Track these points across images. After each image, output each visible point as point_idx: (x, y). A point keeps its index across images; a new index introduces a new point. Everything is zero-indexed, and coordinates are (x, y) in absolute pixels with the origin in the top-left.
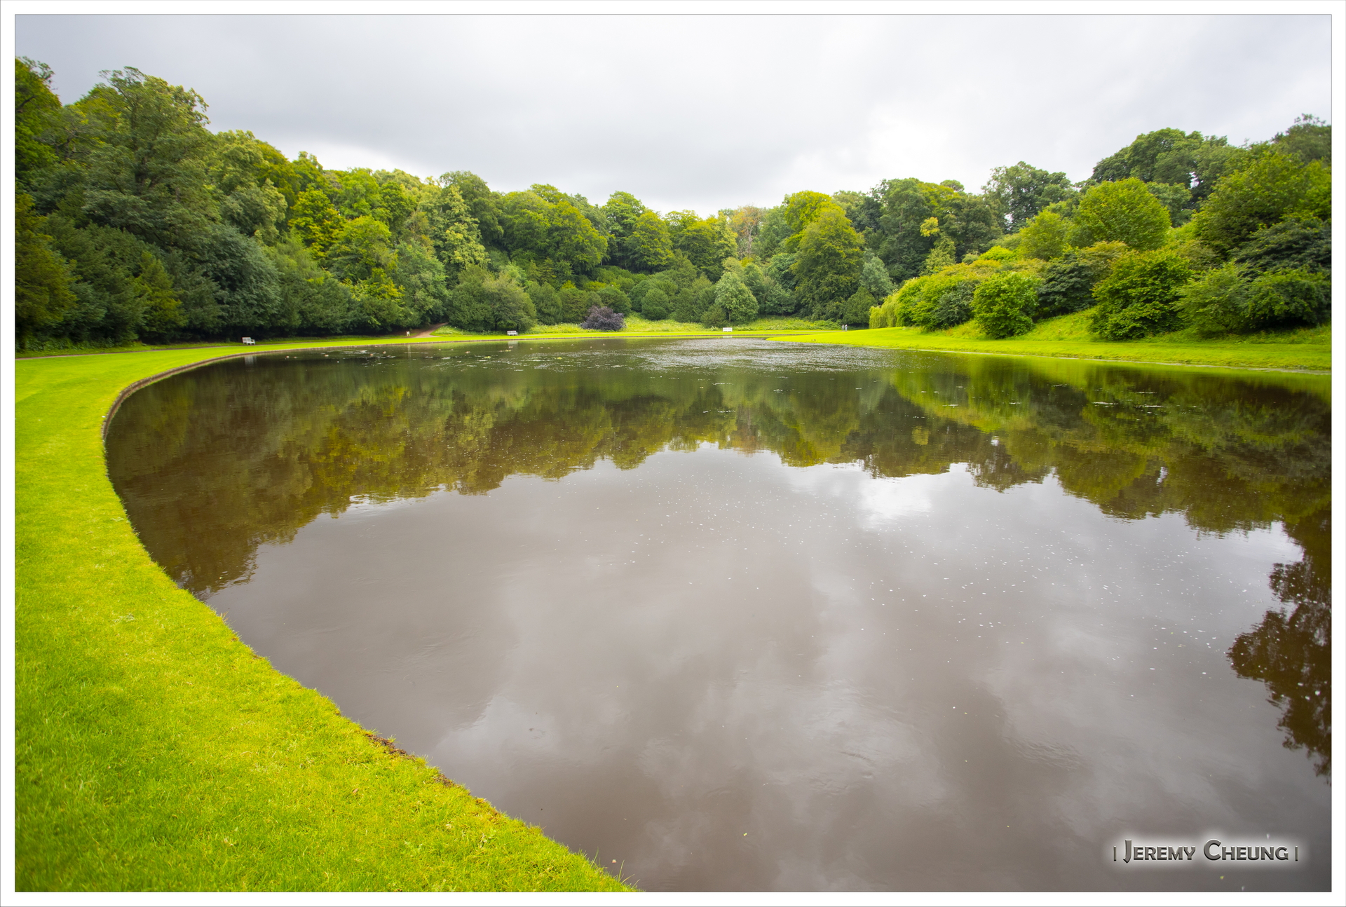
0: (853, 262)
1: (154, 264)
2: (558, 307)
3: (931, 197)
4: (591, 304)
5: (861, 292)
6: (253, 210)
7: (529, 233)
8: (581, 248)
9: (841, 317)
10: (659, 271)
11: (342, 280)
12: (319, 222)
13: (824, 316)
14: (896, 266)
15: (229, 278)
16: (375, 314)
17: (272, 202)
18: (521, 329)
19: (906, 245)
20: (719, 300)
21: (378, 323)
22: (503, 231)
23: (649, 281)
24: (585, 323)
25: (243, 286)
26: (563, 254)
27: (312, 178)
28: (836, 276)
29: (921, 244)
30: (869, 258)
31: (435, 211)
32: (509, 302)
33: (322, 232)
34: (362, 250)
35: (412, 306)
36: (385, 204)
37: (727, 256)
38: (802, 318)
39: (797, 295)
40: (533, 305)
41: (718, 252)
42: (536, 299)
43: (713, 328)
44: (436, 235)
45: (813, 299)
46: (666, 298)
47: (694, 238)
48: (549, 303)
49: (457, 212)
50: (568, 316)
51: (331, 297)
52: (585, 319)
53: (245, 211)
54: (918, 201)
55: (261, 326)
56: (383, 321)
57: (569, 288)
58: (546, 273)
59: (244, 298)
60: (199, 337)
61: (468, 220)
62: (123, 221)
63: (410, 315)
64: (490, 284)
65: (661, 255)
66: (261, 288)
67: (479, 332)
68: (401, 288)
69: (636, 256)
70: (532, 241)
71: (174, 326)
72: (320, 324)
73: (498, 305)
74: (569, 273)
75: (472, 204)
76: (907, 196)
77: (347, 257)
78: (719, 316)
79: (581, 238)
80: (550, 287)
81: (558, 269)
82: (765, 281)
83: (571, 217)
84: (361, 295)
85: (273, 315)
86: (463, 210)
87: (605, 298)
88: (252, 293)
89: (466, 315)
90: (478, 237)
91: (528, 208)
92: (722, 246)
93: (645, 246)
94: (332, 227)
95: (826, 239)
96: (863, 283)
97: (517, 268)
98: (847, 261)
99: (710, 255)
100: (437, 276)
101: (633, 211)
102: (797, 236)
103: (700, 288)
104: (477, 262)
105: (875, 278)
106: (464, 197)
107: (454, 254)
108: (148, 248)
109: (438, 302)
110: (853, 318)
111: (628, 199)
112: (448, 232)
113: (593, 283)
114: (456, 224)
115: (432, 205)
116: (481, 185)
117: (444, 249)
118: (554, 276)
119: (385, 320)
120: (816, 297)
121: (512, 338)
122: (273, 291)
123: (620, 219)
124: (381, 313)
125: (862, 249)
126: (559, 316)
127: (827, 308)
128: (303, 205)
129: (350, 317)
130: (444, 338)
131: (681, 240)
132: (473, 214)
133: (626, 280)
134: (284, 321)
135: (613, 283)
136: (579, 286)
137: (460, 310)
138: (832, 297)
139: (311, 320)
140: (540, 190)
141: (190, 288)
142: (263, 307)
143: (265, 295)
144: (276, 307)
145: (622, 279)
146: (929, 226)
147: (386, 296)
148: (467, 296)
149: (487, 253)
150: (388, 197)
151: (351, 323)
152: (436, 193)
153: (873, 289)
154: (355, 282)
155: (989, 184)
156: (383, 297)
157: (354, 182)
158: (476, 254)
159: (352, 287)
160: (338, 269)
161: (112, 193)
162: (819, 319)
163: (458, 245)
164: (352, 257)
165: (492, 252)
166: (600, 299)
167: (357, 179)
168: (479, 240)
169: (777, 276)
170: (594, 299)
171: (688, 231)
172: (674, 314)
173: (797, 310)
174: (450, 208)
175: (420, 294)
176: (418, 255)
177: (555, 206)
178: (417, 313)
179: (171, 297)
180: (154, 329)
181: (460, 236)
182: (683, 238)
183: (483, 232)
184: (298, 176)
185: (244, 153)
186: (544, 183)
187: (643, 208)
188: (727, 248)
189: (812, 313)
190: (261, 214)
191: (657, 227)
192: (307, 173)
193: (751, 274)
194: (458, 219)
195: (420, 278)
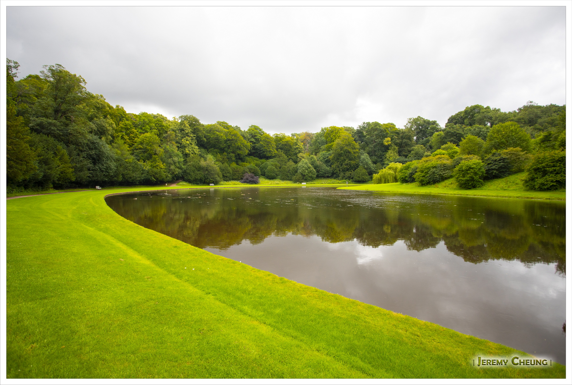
0: (356, 155)
1: (62, 152)
2: (230, 174)
3: (386, 129)
4: (244, 172)
5: (360, 167)
6: (101, 129)
7: (216, 142)
8: (239, 148)
9: (352, 178)
10: (271, 158)
11: (138, 160)
12: (128, 134)
13: (345, 178)
14: (373, 157)
15: (93, 159)
16: (154, 176)
17: (110, 125)
18: (216, 183)
19: (377, 149)
20: (300, 171)
21: (155, 180)
22: (206, 140)
23: (268, 163)
24: (242, 181)
25: (99, 163)
26: (231, 150)
27: (124, 116)
28: (349, 161)
29: (383, 148)
30: (362, 154)
31: (177, 131)
32: (211, 171)
33: (129, 139)
34: (149, 148)
35: (169, 173)
36: (156, 128)
37: (299, 152)
38: (334, 179)
39: (332, 169)
40: (221, 173)
41: (296, 151)
42: (222, 170)
43: (297, 183)
44: (177, 142)
45: (340, 171)
46: (276, 170)
47: (285, 145)
48: (227, 172)
49: (187, 132)
50: (234, 177)
51: (135, 169)
52: (242, 179)
53: (97, 129)
54: (382, 131)
55: (106, 181)
56: (157, 179)
57: (234, 165)
58: (224, 158)
59: (100, 168)
60: (78, 186)
61: (192, 135)
62: (49, 131)
63: (168, 176)
64: (203, 163)
65: (272, 152)
66: (108, 164)
67: (197, 184)
68: (164, 164)
69: (261, 152)
70: (218, 145)
71: (69, 181)
72: (130, 180)
73: (207, 172)
74: (234, 159)
75: (193, 129)
76: (377, 128)
77: (141, 150)
78: (300, 178)
79: (239, 144)
80: (227, 165)
81: (229, 157)
82: (318, 163)
83: (235, 135)
84: (148, 167)
85: (112, 176)
86: (189, 131)
87: (250, 169)
88: (103, 166)
89: (193, 176)
90: (195, 143)
91: (217, 131)
92: (297, 148)
93: (265, 148)
94: (133, 137)
95: (344, 146)
96: (361, 164)
97: (212, 156)
98: (353, 155)
99: (292, 152)
100: (180, 159)
101: (259, 133)
102: (330, 144)
103: (290, 166)
104: (195, 154)
105: (366, 162)
106: (190, 126)
107: (185, 150)
108: (60, 144)
109: (180, 171)
110: (358, 179)
111: (256, 128)
112: (183, 140)
113: (243, 163)
114: (186, 137)
115: (176, 129)
116: (197, 121)
117: (181, 148)
118: (227, 160)
119: (158, 178)
120: (341, 170)
121: (212, 187)
122: (113, 165)
123: (253, 136)
124: (156, 175)
125: (360, 150)
126: (231, 177)
127: (346, 175)
128: (121, 127)
129: (143, 177)
130: (182, 187)
131: (280, 146)
132: (194, 133)
133: (257, 162)
134: (115, 178)
135: (252, 163)
136: (237, 164)
137: (190, 175)
138: (348, 170)
139: (126, 178)
140: (220, 123)
141: (78, 163)
142: (108, 172)
143: (109, 167)
144: (113, 172)
145: (256, 162)
146: (387, 141)
147: (158, 168)
148: (193, 168)
149: (199, 150)
150: (157, 125)
151: (143, 180)
152: (177, 124)
153: (366, 167)
154: (144, 162)
155: (407, 124)
156: (157, 168)
157: (144, 118)
158: (195, 150)
159: (143, 164)
160: (136, 156)
161: (44, 118)
162: (342, 179)
163: (187, 146)
164: (143, 150)
165: (201, 149)
166: (248, 170)
167: (145, 117)
168: (196, 144)
169: (323, 161)
170: (246, 170)
171: (283, 142)
172: (279, 177)
173: (333, 175)
174: (184, 130)
175: (172, 167)
176: (172, 150)
177: (228, 131)
178: (171, 175)
179: (70, 167)
180: (60, 182)
181: (188, 142)
182: (281, 145)
183: (198, 141)
184: (119, 115)
185: (99, 104)
186: (222, 121)
187: (263, 132)
188: (299, 149)
189: (339, 177)
190: (104, 130)
191: (270, 140)
192: (122, 114)
193: (313, 160)
194: (187, 135)
195: (173, 160)
